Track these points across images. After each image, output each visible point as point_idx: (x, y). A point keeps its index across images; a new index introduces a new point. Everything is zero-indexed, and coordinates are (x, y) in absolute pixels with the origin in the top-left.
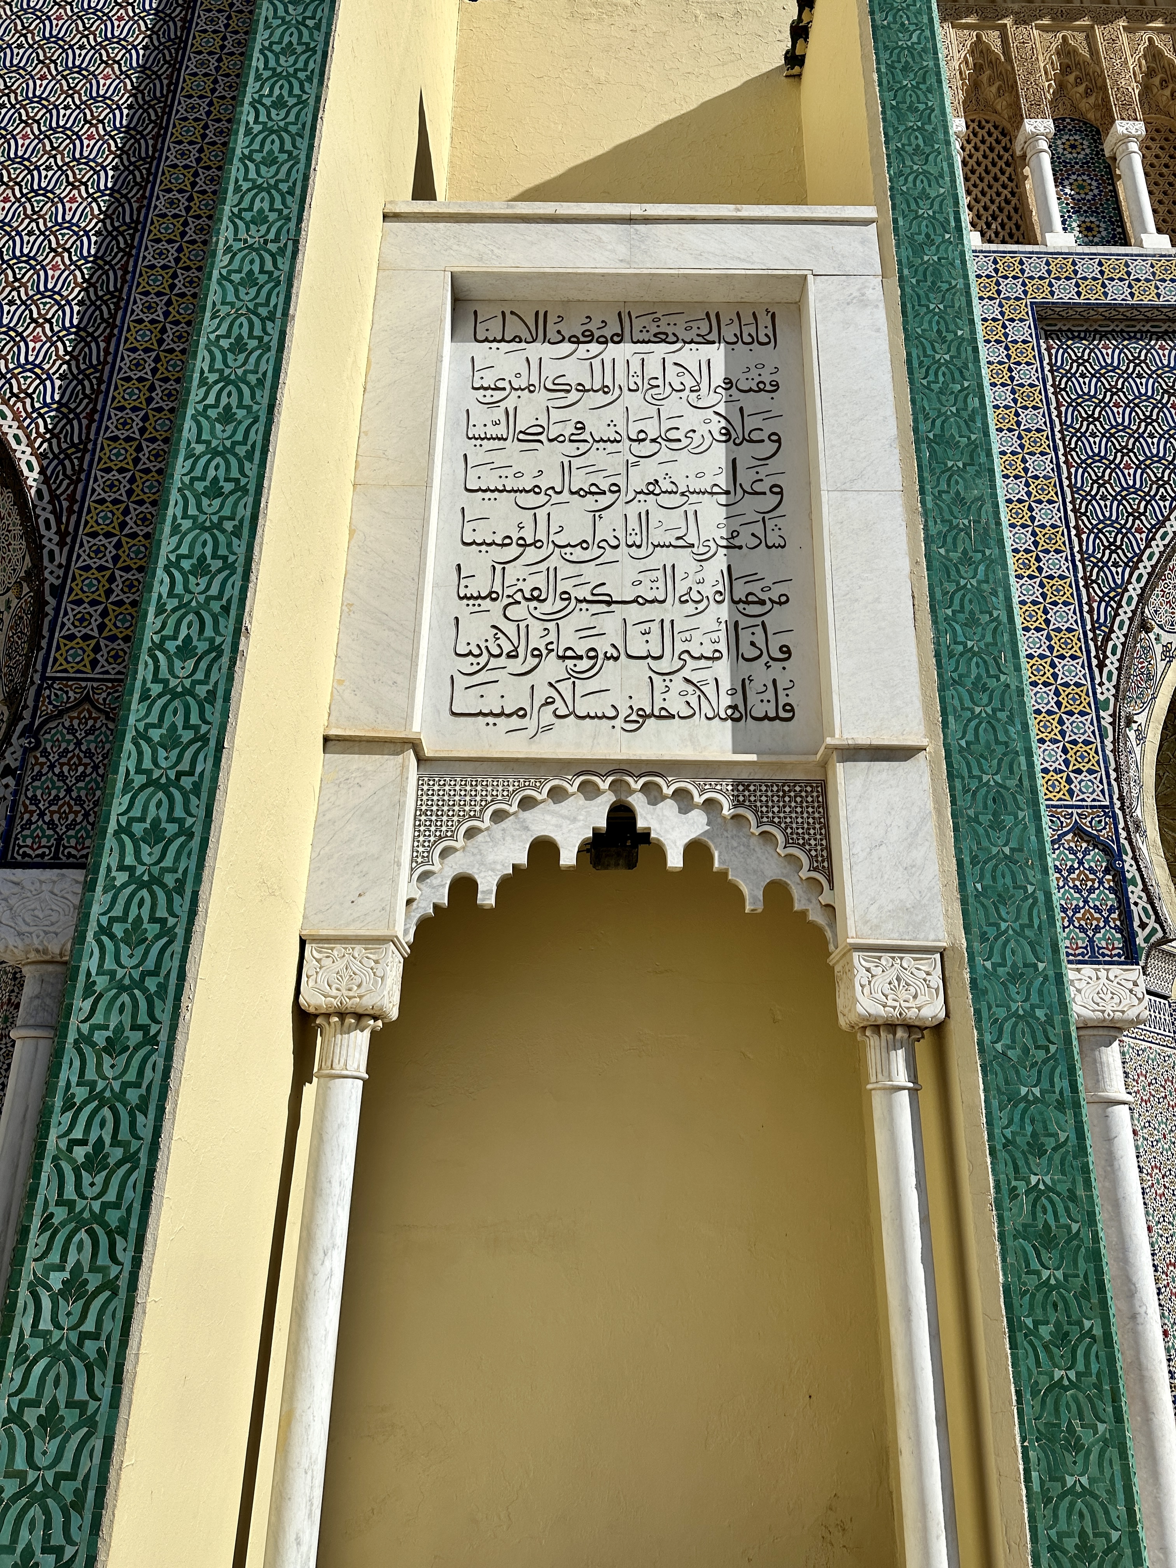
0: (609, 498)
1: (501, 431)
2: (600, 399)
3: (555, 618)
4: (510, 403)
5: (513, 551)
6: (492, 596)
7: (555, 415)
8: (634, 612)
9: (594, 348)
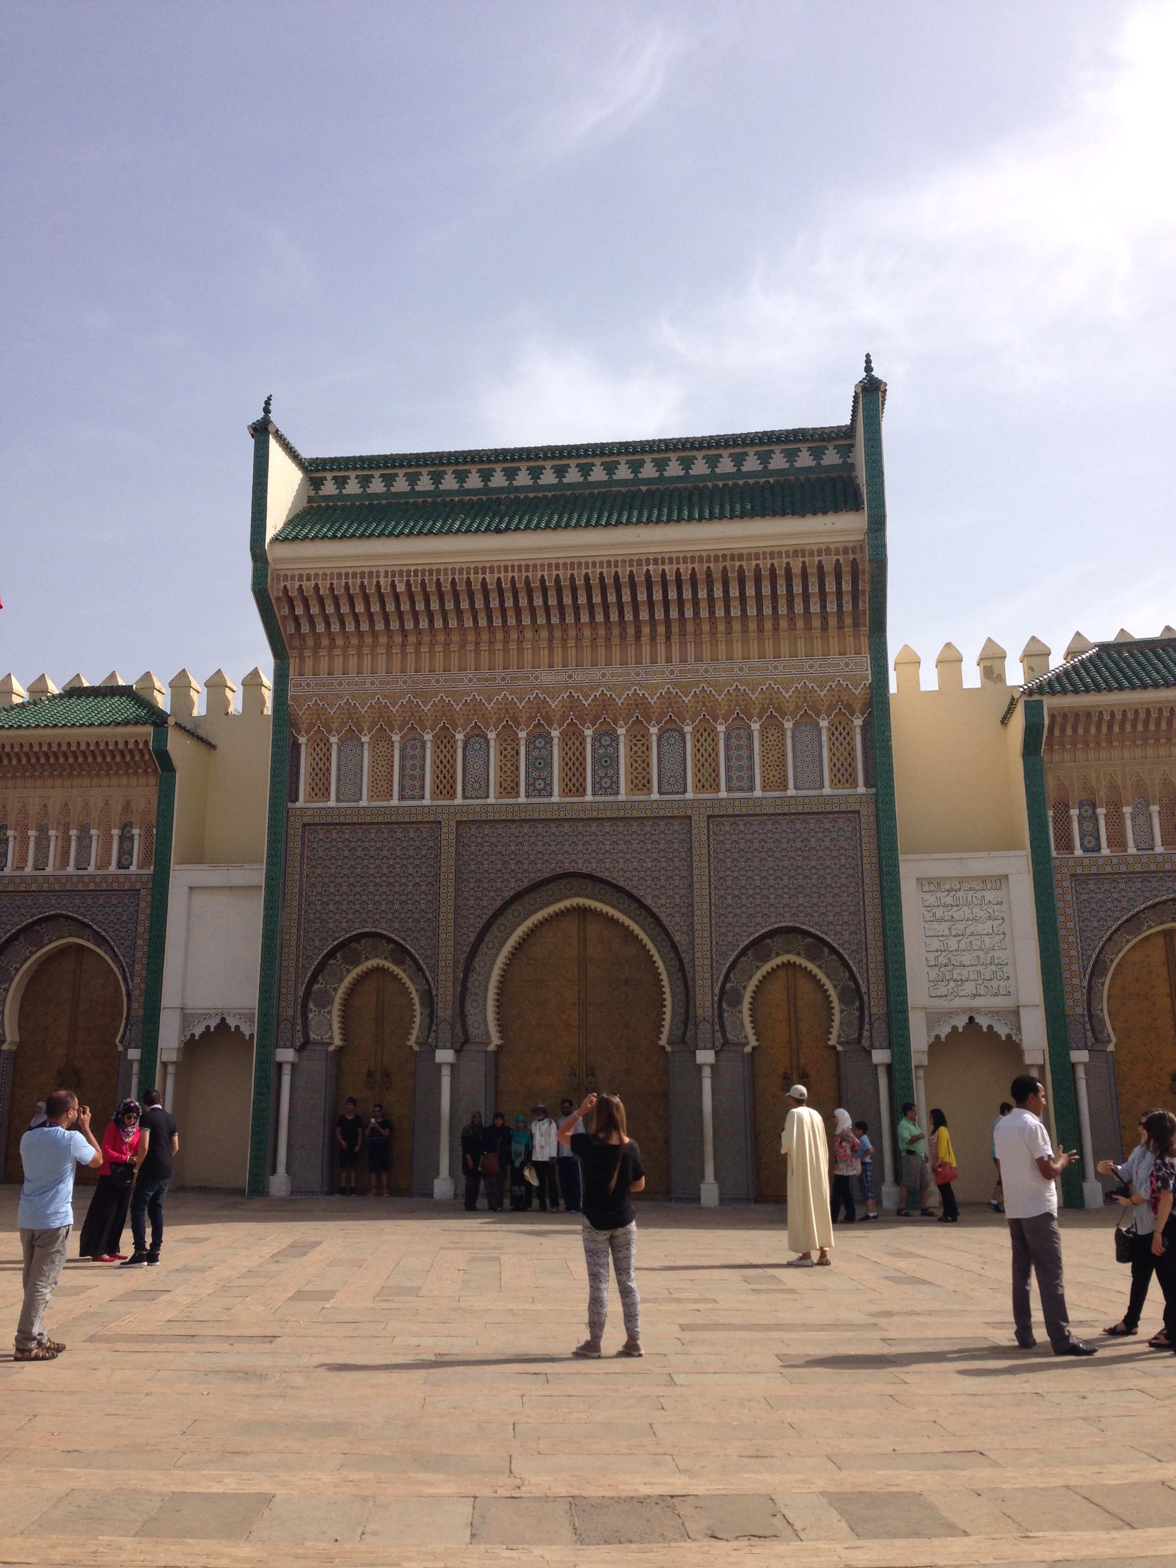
0: (961, 937)
1: (932, 919)
2: (956, 908)
3: (951, 971)
4: (934, 911)
5: (939, 953)
6: (935, 965)
7: (946, 914)
8: (970, 968)
9: (954, 893)
